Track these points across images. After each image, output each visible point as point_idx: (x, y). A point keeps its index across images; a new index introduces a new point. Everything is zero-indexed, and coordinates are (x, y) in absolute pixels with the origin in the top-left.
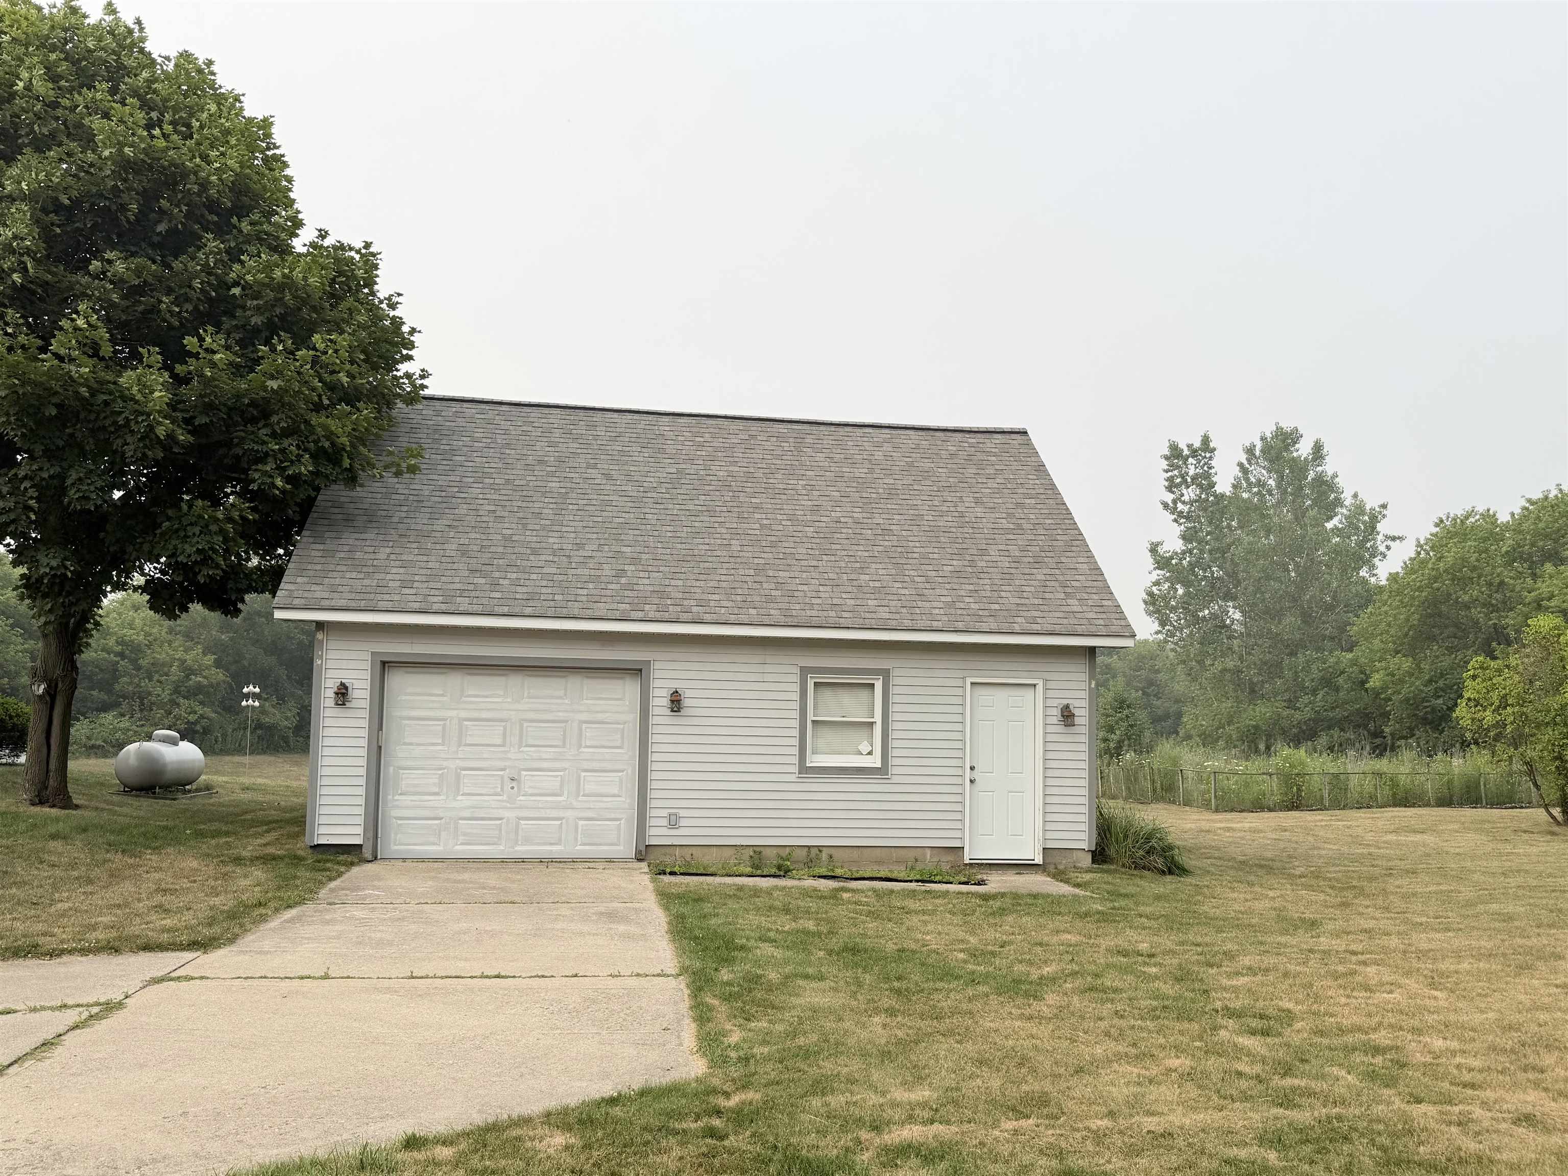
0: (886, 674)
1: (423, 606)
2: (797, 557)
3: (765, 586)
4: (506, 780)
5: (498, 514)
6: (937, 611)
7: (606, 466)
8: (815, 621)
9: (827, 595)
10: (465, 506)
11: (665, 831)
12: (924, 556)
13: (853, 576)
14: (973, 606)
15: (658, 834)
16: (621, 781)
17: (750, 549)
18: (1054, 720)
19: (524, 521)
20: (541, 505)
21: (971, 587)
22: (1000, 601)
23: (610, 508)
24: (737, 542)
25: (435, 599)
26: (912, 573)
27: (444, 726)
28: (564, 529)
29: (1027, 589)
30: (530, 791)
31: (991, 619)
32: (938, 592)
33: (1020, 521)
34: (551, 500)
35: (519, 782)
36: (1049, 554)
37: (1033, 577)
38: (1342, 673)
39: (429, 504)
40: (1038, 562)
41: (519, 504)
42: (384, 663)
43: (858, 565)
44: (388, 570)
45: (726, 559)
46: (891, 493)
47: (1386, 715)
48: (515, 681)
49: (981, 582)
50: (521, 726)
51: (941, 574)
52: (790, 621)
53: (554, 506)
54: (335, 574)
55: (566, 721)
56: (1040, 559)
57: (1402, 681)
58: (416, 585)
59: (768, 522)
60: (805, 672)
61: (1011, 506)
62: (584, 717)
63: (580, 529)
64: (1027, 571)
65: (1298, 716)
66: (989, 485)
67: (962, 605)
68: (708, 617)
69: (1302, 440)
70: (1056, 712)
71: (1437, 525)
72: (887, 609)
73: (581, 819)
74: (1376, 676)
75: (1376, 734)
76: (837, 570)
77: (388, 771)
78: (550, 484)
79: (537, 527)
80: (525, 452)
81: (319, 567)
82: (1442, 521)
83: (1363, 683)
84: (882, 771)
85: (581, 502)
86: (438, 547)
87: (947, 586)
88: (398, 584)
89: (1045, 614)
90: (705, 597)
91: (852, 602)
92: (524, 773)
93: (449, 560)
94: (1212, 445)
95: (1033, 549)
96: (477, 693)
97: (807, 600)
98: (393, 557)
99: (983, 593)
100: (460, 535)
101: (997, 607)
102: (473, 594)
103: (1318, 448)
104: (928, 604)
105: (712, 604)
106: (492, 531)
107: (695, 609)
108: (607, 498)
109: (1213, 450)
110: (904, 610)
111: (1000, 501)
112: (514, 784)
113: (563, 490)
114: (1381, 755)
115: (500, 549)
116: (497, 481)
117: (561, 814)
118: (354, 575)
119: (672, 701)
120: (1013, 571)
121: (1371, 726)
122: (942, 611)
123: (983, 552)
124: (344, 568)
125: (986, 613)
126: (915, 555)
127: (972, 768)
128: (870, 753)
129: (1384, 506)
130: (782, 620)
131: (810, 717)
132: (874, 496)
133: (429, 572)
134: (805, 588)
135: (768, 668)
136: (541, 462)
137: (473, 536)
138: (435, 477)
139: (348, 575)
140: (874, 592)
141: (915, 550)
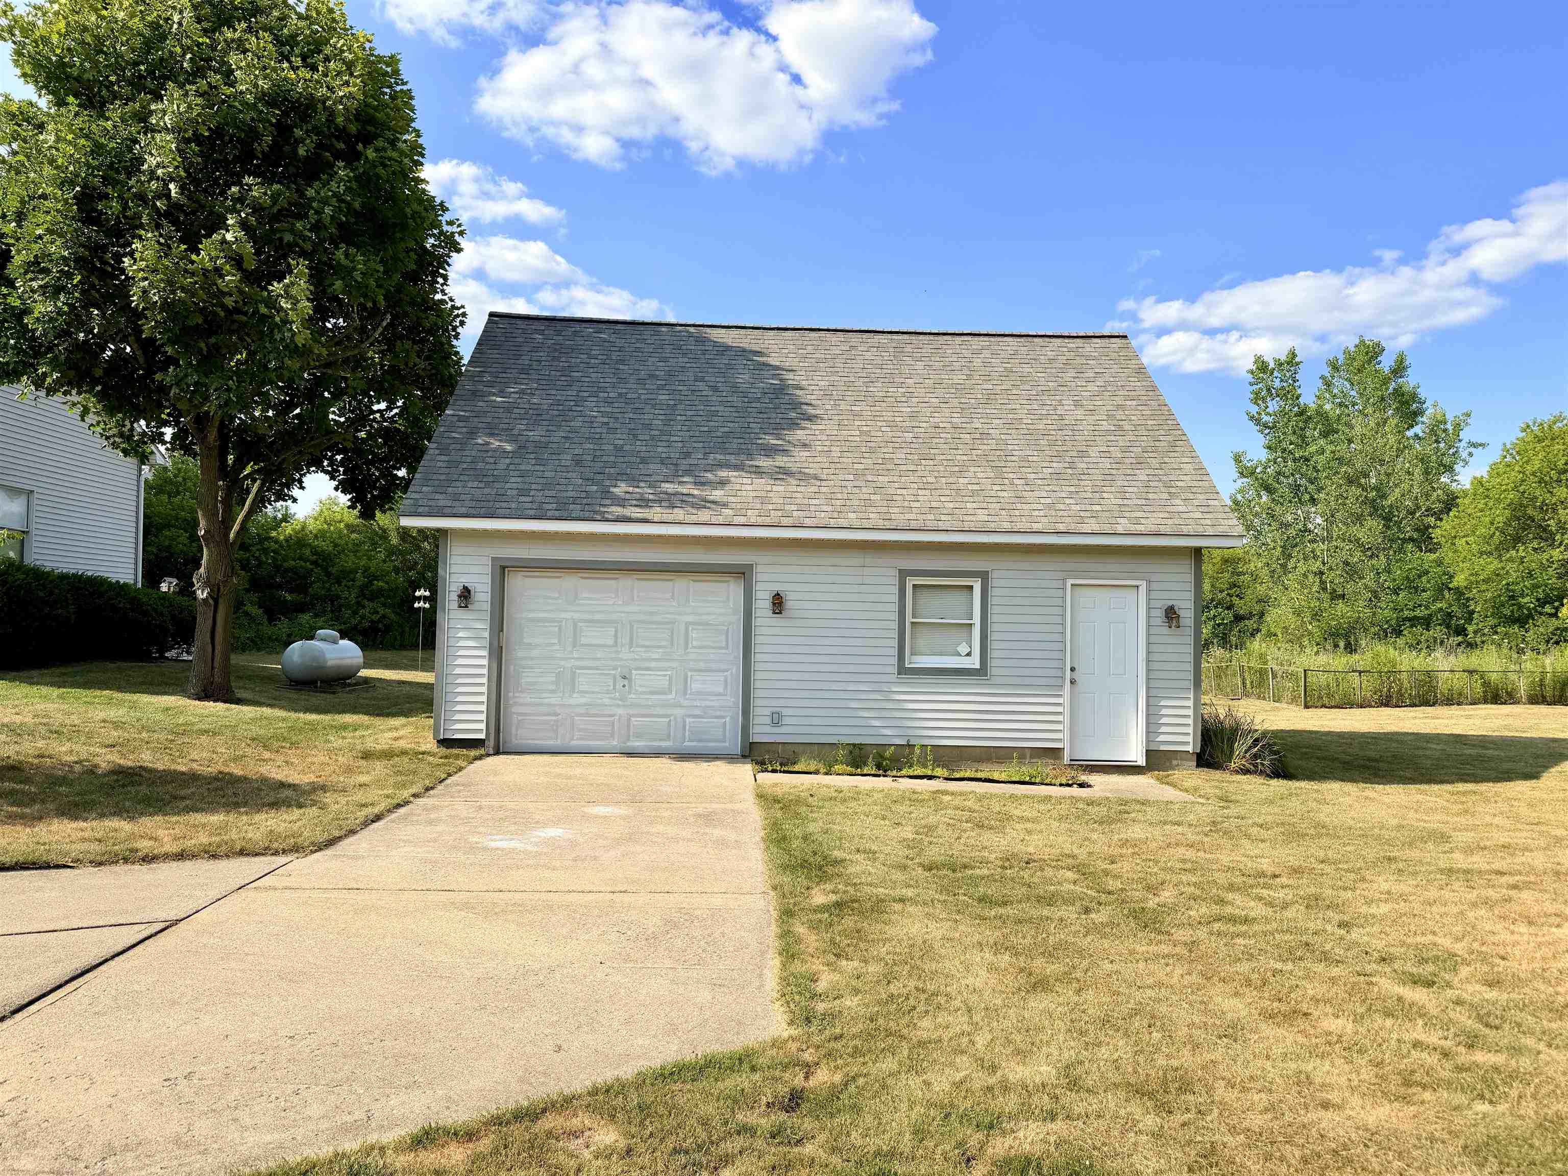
0: (984, 576)
1: (538, 513)
2: (896, 462)
3: (864, 490)
4: (619, 679)
5: (611, 425)
6: (1036, 513)
7: (713, 379)
8: (913, 525)
9: (926, 498)
10: (580, 419)
11: (767, 729)
12: (1025, 459)
13: (951, 480)
14: (1073, 507)
15: (762, 732)
16: (726, 681)
17: (849, 455)
18: (1159, 621)
19: (635, 432)
20: (651, 416)
21: (1072, 489)
22: (1102, 502)
23: (716, 419)
24: (838, 449)
25: (550, 507)
26: (1011, 476)
27: (560, 628)
28: (673, 439)
29: (1130, 490)
30: (640, 689)
31: (1093, 520)
32: (1037, 494)
33: (1121, 423)
34: (662, 412)
35: (630, 680)
36: (1151, 455)
37: (1135, 478)
38: (1426, 573)
39: (547, 417)
40: (1140, 463)
41: (631, 415)
42: (503, 568)
43: (957, 469)
44: (506, 479)
45: (827, 465)
46: (990, 397)
48: (626, 583)
49: (1082, 483)
50: (632, 627)
51: (1040, 476)
52: (888, 524)
53: (663, 417)
54: (458, 484)
55: (673, 623)
56: (1142, 460)
58: (532, 493)
59: (868, 429)
60: (904, 574)
61: (1111, 408)
62: (689, 618)
63: (687, 439)
64: (1129, 472)
66: (1089, 388)
67: (1062, 507)
68: (808, 522)
69: (1385, 354)
70: (1160, 613)
71: (1524, 430)
72: (986, 512)
73: (689, 716)
74: (1461, 576)
75: (1458, 632)
76: (936, 474)
77: (509, 669)
78: (660, 397)
79: (647, 438)
80: (636, 367)
81: (443, 477)
82: (1528, 427)
84: (982, 671)
85: (689, 413)
86: (554, 457)
87: (1047, 488)
88: (515, 492)
89: (1149, 515)
90: (806, 501)
91: (951, 505)
92: (634, 672)
93: (563, 469)
94: (1298, 359)
95: (1135, 449)
96: (591, 596)
97: (906, 504)
98: (512, 467)
99: (1085, 495)
100: (573, 446)
101: (1098, 508)
102: (585, 501)
103: (1400, 361)
104: (1025, 506)
105: (812, 508)
106: (604, 441)
107: (795, 514)
108: (713, 408)
109: (1298, 364)
110: (1003, 512)
111: (1100, 403)
112: (626, 682)
113: (672, 402)
115: (612, 459)
116: (611, 395)
117: (669, 712)
118: (475, 484)
119: (774, 604)
120: (1114, 472)
122: (1042, 513)
123: (1082, 454)
124: (466, 478)
125: (1088, 514)
126: (1013, 458)
127: (1072, 669)
128: (969, 654)
129: (1468, 415)
130: (881, 523)
131: (909, 619)
132: (973, 401)
133: (544, 481)
134: (904, 492)
135: (867, 571)
136: (652, 376)
137: (588, 446)
138: (553, 392)
139: (470, 484)
140: (973, 493)
141: (1015, 453)
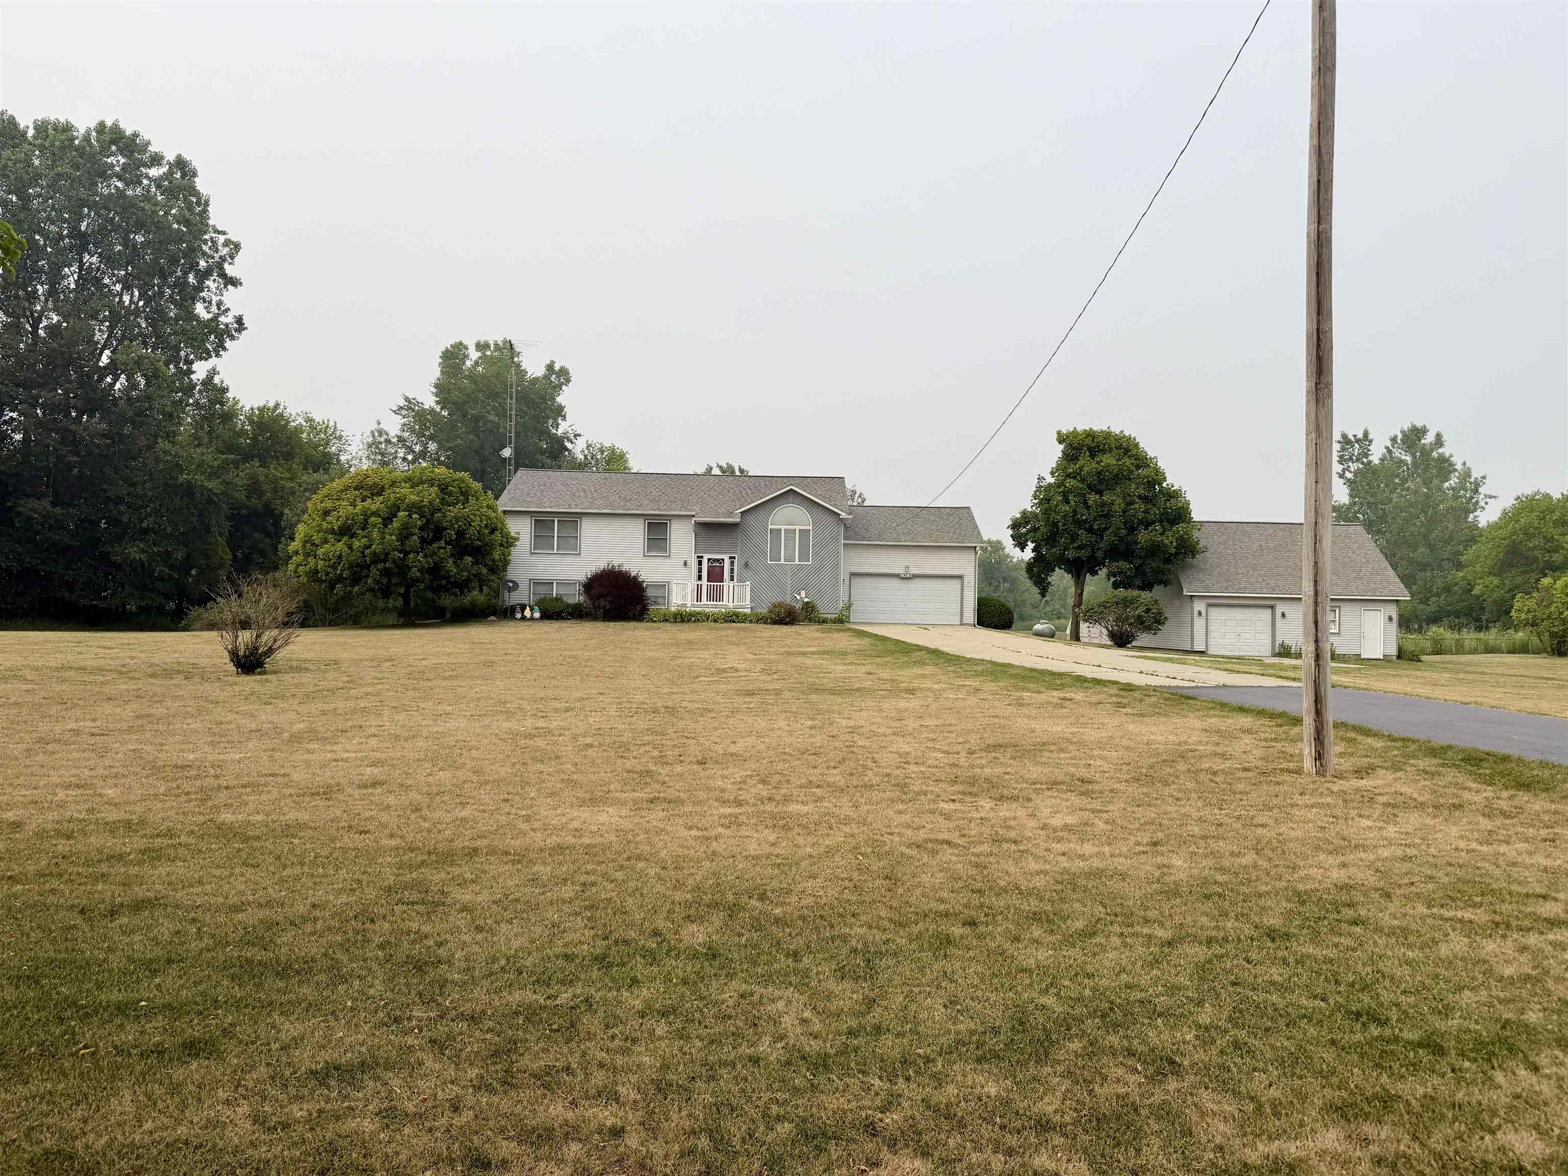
1: (1218, 591)
4: (1237, 635)
14: (1363, 588)
16: (1267, 636)
27: (1224, 621)
30: (1244, 639)
33: (1368, 559)
38: (1457, 584)
42: (1209, 605)
47: (1483, 609)
48: (1239, 609)
50: (1240, 621)
55: (1252, 620)
57: (1493, 591)
59: (1294, 562)
61: (1364, 554)
62: (1256, 619)
65: (1428, 608)
66: (1355, 546)
69: (1428, 433)
70: (1387, 618)
71: (1516, 500)
74: (1478, 587)
75: (1478, 620)
77: (1211, 632)
81: (1191, 581)
82: (1519, 498)
83: (1470, 591)
84: (1339, 634)
92: (1241, 633)
94: (1370, 437)
95: (1375, 569)
102: (1231, 587)
103: (1439, 436)
109: (1371, 441)
111: (1360, 552)
114: (1480, 631)
118: (1201, 583)
119: (1281, 616)
121: (1474, 615)
125: (1367, 590)
127: (1363, 632)
129: (1484, 478)
139: (1198, 583)
